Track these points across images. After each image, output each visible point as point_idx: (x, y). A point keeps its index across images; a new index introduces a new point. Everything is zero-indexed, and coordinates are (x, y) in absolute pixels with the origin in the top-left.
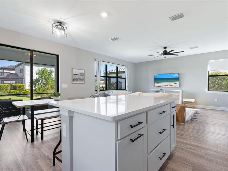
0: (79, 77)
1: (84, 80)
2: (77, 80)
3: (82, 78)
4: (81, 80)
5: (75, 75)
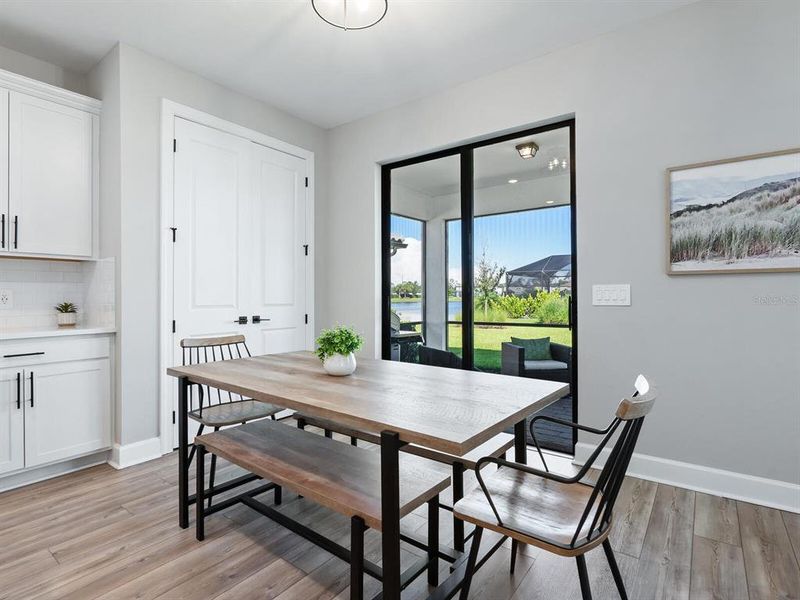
2: (718, 245)
3: (770, 221)
4: (757, 243)
5: (690, 209)
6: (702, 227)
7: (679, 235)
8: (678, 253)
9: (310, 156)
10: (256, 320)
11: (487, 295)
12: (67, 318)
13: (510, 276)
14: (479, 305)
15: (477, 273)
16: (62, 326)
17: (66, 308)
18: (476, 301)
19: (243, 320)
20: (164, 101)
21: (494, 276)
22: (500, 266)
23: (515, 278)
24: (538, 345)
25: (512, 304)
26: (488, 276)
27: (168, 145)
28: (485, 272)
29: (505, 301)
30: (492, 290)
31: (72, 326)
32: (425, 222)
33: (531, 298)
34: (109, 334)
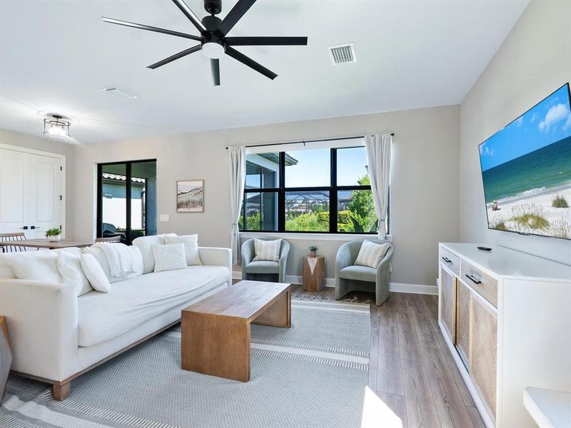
0: (191, 197)
1: (201, 203)
2: (187, 204)
3: (196, 199)
4: (194, 204)
5: (182, 193)
6: (183, 199)
7: (179, 200)
8: (179, 206)
9: (63, 157)
10: (33, 228)
19: (25, 228)
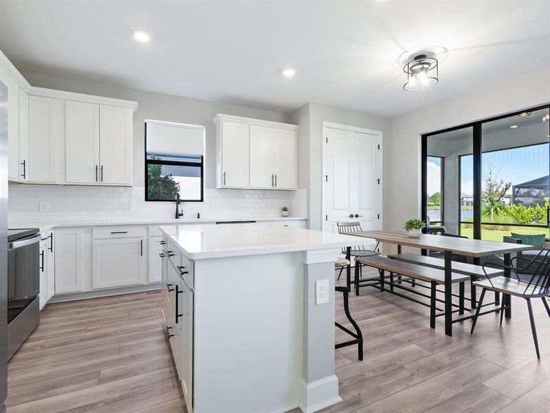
9: (380, 134)
10: (357, 216)
11: (493, 205)
12: (285, 213)
13: (516, 189)
14: (485, 212)
15: (484, 187)
16: (284, 216)
17: (285, 209)
18: (483, 209)
19: (351, 216)
20: (324, 122)
21: (500, 190)
22: (506, 182)
23: (523, 191)
24: (534, 239)
25: (519, 212)
26: (495, 189)
27: (325, 140)
28: (491, 186)
29: (512, 209)
30: (498, 201)
31: (287, 216)
32: (443, 159)
33: (538, 207)
34: (304, 220)
